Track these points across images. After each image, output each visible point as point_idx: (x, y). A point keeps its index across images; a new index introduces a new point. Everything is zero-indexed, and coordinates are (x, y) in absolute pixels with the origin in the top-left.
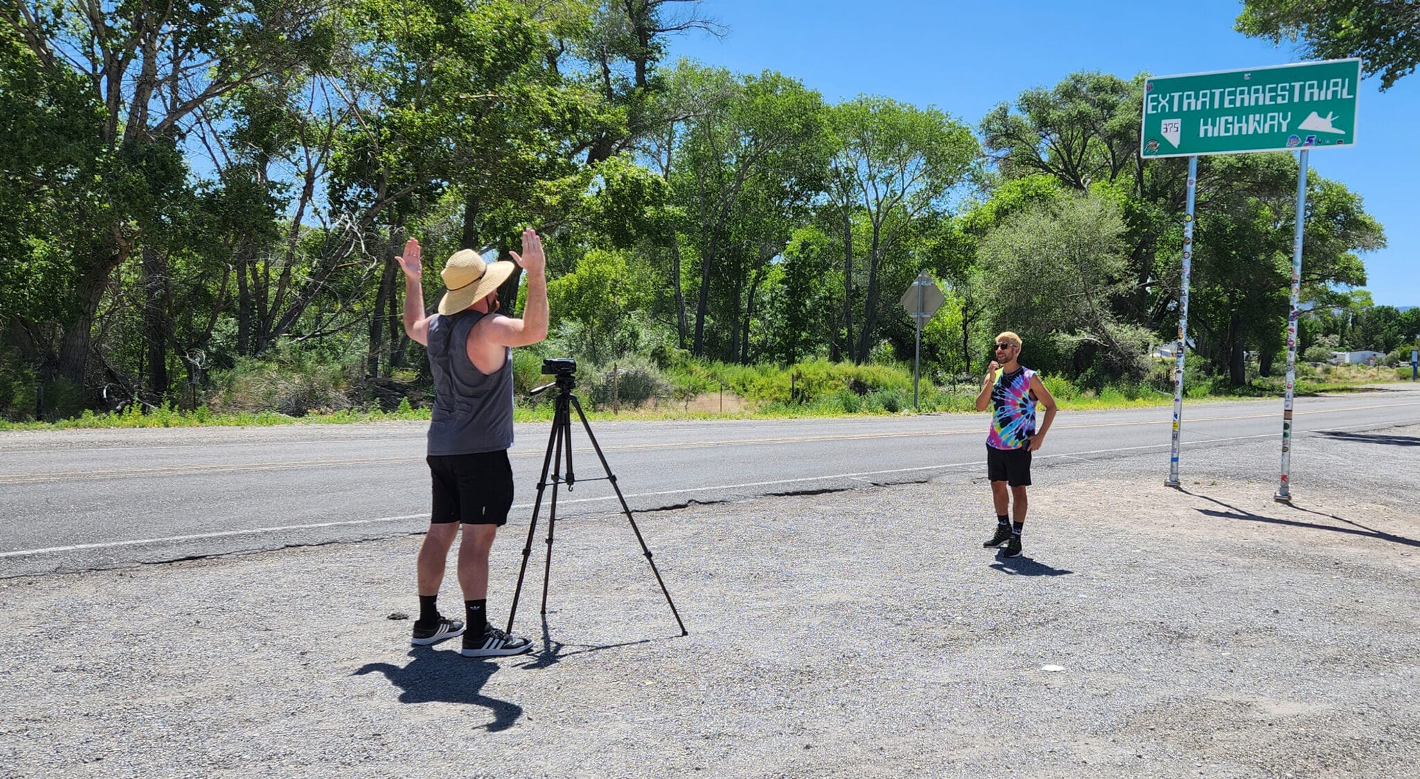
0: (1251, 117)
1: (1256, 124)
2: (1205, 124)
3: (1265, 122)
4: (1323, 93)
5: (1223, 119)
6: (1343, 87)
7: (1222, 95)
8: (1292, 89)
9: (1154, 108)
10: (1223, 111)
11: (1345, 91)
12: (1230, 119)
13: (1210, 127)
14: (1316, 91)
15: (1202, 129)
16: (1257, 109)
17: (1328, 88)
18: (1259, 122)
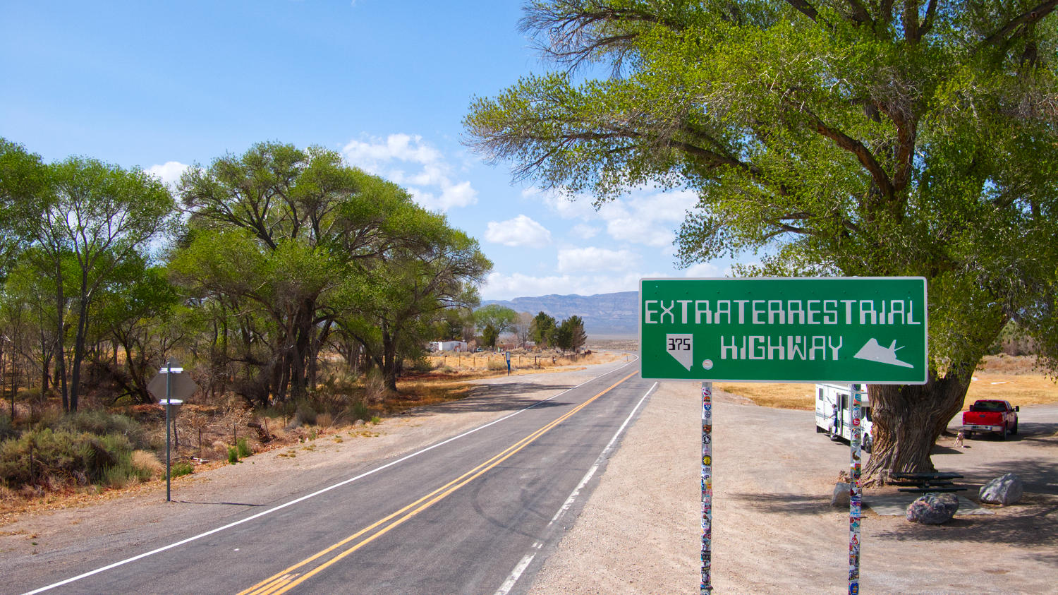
0: (790, 338)
1: (796, 347)
2: (728, 343)
3: (809, 346)
4: (882, 315)
5: (752, 339)
6: (907, 311)
7: (748, 309)
8: (841, 309)
9: (653, 317)
10: (750, 329)
11: (910, 315)
12: (762, 339)
13: (734, 348)
14: (873, 313)
15: (724, 349)
16: (796, 329)
17: (888, 310)
18: (801, 346)
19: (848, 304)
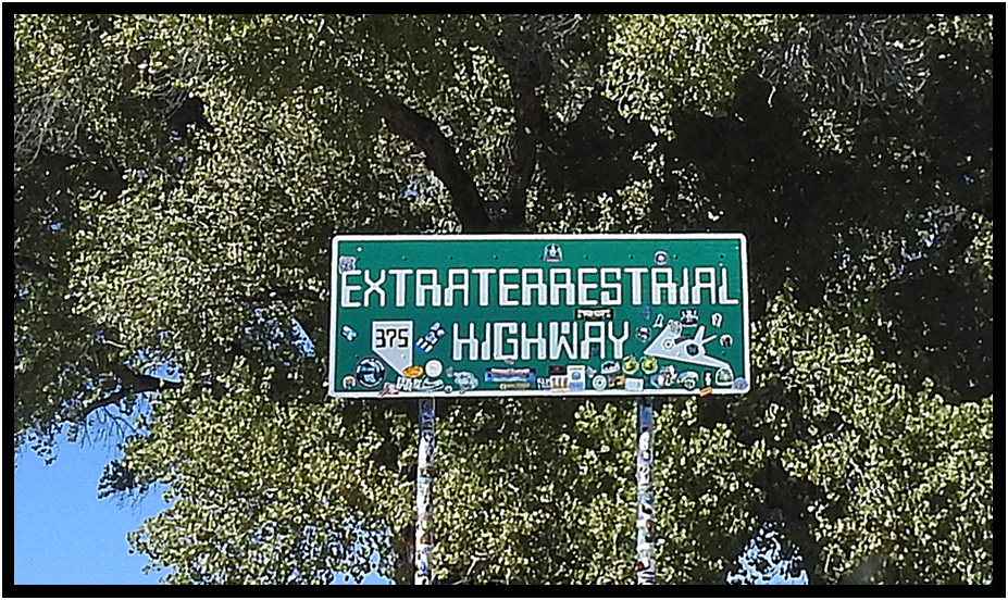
0: (554, 326)
1: (563, 341)
2: (464, 335)
3: (581, 338)
4: (684, 289)
5: (499, 327)
6: (719, 284)
7: (494, 281)
8: (627, 281)
9: (354, 296)
10: (496, 313)
11: (723, 289)
12: (513, 328)
13: (473, 342)
14: (671, 286)
15: (458, 343)
16: (565, 312)
17: (692, 284)
18: (569, 338)
19: (636, 274)
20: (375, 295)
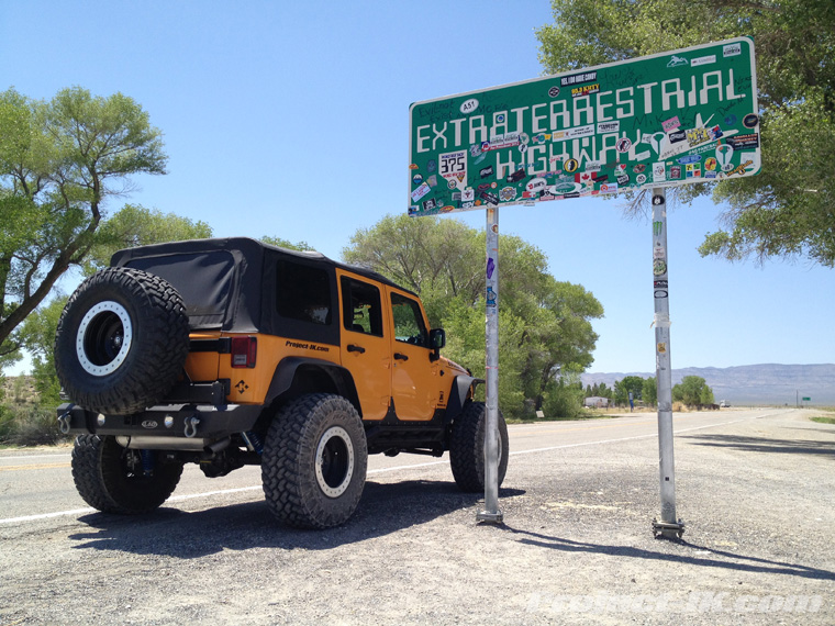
0: (576, 142)
1: (584, 152)
2: (504, 159)
3: (599, 148)
4: (692, 95)
5: (531, 150)
6: (725, 82)
7: (527, 116)
8: (639, 97)
9: (426, 144)
11: (730, 88)
12: (542, 149)
13: (511, 164)
14: (680, 94)
15: (500, 167)
17: (699, 86)
19: (647, 88)
20: (440, 141)
